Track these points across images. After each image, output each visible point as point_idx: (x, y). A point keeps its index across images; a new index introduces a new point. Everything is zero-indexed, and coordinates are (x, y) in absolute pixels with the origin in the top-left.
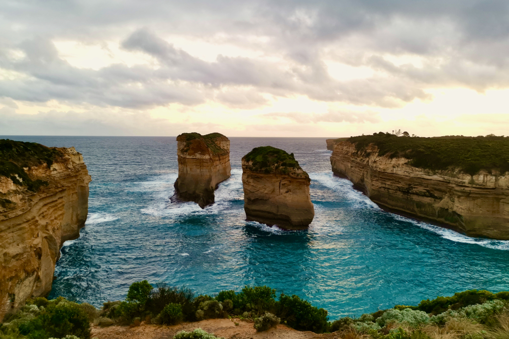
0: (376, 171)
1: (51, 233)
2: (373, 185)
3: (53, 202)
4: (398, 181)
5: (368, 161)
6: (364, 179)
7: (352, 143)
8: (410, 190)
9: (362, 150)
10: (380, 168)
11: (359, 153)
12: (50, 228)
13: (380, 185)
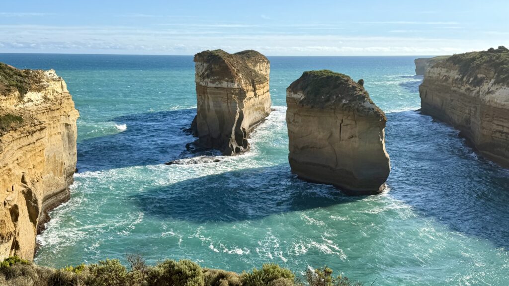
0: (490, 106)
1: (30, 186)
2: (483, 128)
3: (29, 144)
5: (478, 92)
6: (470, 119)
7: (455, 64)
9: (470, 76)
10: (496, 103)
11: (465, 79)
12: (27, 179)
13: (495, 127)
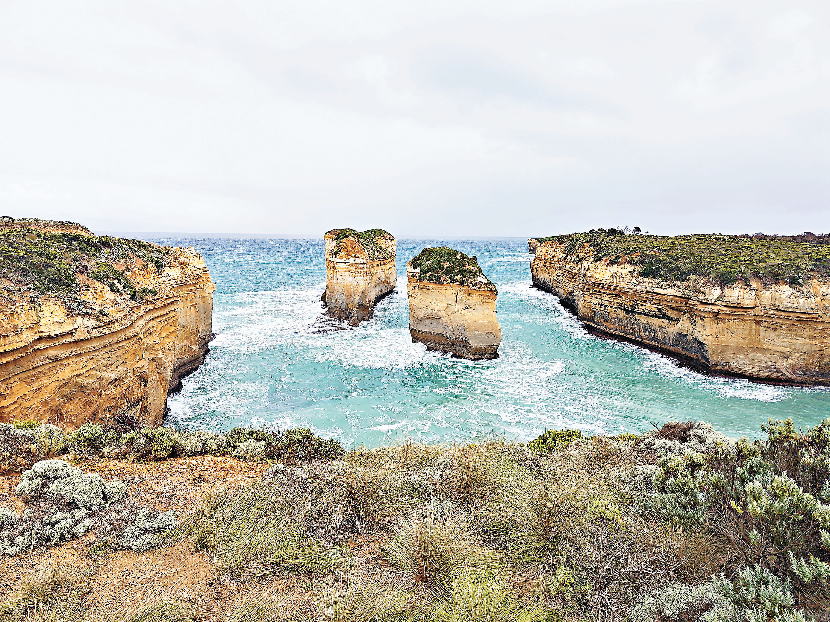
0: (590, 281)
1: (160, 354)
3: (162, 316)
4: (619, 296)
5: (580, 269)
6: (573, 292)
8: (635, 308)
9: (573, 254)
11: (568, 257)
